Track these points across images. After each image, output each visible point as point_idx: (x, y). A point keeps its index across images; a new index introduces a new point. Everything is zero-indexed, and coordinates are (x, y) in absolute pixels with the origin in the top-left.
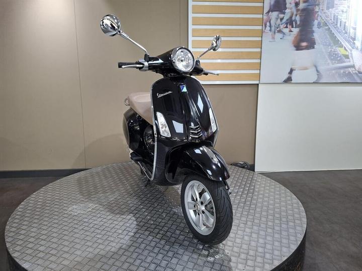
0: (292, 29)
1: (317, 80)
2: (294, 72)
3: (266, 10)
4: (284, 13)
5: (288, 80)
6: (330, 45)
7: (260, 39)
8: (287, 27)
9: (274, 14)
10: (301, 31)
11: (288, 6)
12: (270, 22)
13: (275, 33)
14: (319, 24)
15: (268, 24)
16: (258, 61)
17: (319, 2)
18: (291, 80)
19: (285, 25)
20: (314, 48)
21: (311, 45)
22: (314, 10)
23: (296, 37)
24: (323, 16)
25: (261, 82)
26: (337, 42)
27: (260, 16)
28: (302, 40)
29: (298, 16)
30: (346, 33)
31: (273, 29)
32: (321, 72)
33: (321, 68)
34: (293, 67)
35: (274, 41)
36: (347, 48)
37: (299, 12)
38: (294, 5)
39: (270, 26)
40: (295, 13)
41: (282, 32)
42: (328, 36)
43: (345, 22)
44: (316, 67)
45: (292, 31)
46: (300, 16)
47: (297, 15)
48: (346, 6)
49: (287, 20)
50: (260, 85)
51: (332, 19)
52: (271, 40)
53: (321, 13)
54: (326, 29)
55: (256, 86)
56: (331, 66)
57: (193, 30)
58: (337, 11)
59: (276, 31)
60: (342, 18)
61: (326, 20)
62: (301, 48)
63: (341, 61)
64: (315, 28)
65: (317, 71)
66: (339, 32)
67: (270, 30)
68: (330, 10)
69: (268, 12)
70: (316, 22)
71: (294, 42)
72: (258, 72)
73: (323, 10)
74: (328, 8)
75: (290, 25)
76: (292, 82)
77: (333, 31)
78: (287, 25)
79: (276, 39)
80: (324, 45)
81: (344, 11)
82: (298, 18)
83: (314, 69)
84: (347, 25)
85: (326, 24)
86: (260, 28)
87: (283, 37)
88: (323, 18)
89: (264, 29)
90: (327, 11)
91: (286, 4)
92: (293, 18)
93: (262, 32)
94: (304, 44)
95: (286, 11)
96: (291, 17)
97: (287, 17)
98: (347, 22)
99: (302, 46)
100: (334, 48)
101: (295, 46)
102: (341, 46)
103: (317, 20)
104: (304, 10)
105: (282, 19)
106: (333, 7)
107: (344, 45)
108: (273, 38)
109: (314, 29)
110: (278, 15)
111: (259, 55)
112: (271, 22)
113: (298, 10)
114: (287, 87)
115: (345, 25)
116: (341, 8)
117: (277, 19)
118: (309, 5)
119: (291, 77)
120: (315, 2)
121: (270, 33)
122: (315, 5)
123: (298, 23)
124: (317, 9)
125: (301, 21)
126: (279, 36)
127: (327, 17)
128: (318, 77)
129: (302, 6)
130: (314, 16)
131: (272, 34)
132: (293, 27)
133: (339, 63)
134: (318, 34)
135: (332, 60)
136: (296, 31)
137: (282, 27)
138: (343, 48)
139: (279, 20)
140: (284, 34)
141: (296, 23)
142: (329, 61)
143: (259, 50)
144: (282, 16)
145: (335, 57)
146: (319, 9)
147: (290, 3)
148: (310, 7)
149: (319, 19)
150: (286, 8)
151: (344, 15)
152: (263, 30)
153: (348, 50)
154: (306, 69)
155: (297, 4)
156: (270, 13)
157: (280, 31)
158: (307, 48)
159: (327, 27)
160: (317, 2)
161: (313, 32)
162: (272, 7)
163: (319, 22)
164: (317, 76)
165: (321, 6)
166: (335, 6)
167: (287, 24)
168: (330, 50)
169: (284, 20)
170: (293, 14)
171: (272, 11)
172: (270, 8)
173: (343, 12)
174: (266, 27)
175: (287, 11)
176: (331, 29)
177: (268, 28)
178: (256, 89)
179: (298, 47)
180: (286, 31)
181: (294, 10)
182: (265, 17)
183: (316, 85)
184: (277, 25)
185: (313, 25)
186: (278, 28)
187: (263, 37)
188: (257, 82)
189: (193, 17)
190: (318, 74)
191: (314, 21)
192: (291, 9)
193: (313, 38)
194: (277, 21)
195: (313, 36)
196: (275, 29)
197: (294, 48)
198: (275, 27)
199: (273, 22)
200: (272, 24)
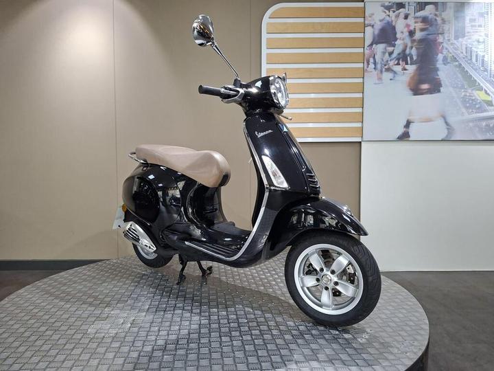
0: (407, 67)
1: (447, 136)
2: (412, 125)
3: (368, 42)
5: (405, 137)
6: (463, 87)
7: (360, 80)
8: (398, 64)
9: (380, 48)
10: (419, 69)
11: (398, 35)
12: (374, 58)
13: (381, 72)
14: (445, 59)
15: (372, 60)
16: (360, 110)
17: (443, 30)
18: (409, 137)
19: (396, 63)
20: (439, 91)
21: (436, 88)
22: (436, 40)
23: (412, 78)
24: (451, 48)
25: (364, 140)
26: (473, 84)
27: (361, 50)
28: (422, 82)
29: (414, 48)
30: (486, 70)
31: (379, 66)
32: (453, 125)
33: (451, 120)
34: (411, 118)
35: (382, 83)
36: (488, 92)
37: (415, 44)
38: (407, 34)
39: (375, 63)
40: (409, 45)
41: (392, 70)
42: (459, 75)
43: (484, 56)
44: (444, 118)
45: (406, 70)
46: (417, 49)
47: (412, 47)
48: (483, 34)
49: (399, 54)
50: (363, 144)
51: (464, 52)
52: (377, 82)
53: (447, 44)
54: (456, 66)
55: (358, 145)
56: (467, 116)
57: (268, 71)
58: (469, 41)
59: (384, 70)
60: (479, 50)
61: (455, 53)
62: (421, 92)
63: (481, 110)
64: (440, 64)
66: (476, 70)
67: (375, 68)
68: (460, 39)
69: (371, 45)
70: (440, 57)
71: (409, 85)
72: (359, 125)
73: (449, 40)
74: (457, 38)
75: (403, 61)
76: (410, 139)
77: (466, 69)
78: (399, 62)
79: (384, 81)
80: (454, 87)
81: (481, 40)
82: (414, 52)
84: (486, 59)
85: (455, 59)
86: (361, 65)
87: (394, 77)
88: (451, 51)
90: (455, 42)
91: (396, 33)
92: (408, 52)
93: (364, 70)
94: (425, 86)
95: (396, 43)
96: (404, 50)
97: (398, 50)
98: (486, 56)
100: (470, 91)
101: (412, 90)
102: (481, 89)
103: (442, 53)
104: (421, 41)
105: (391, 54)
106: (464, 36)
107: (484, 87)
108: (380, 79)
109: (438, 66)
110: (385, 48)
111: (360, 102)
112: (376, 57)
113: (413, 41)
114: (403, 146)
115: (483, 60)
116: (475, 37)
117: (384, 53)
118: (428, 35)
119: (408, 133)
120: (438, 30)
121: (375, 73)
122: (438, 34)
123: (415, 58)
124: (440, 39)
125: (418, 56)
126: (387, 76)
127: (456, 49)
128: (449, 133)
129: (418, 35)
130: (438, 49)
131: (378, 74)
132: (407, 64)
133: (478, 112)
134: (444, 73)
135: (467, 108)
136: (411, 69)
137: (391, 63)
138: (483, 92)
139: (387, 54)
140: (395, 73)
141: (412, 58)
142: (464, 110)
143: (360, 95)
144: (390, 49)
145: (471, 104)
146: (444, 38)
147: (402, 32)
148: (430, 37)
149: (445, 53)
150: (396, 39)
151: (481, 46)
153: (490, 93)
155: (411, 33)
156: (374, 45)
157: (389, 70)
158: (430, 91)
159: (457, 63)
160: (441, 30)
161: (437, 70)
162: (377, 38)
163: (444, 57)
164: (446, 131)
165: (446, 35)
166: (466, 34)
167: (398, 59)
168: (463, 94)
169: (394, 55)
170: (406, 46)
171: (377, 43)
172: (374, 40)
173: (478, 42)
174: (368, 64)
175: (398, 42)
176: (463, 65)
177: (372, 66)
178: (358, 149)
179: (416, 91)
180: (398, 69)
181: (408, 41)
182: (367, 52)
183: (445, 143)
184: (385, 61)
185: (437, 61)
186: (385, 65)
187: (365, 78)
188: (359, 140)
189: (267, 54)
190: (448, 129)
191: (437, 55)
192: (403, 40)
193: (437, 77)
194: (384, 56)
195: (438, 75)
196: (382, 68)
197: (411, 92)
198: (381, 64)
199: (378, 58)
200: (377, 60)
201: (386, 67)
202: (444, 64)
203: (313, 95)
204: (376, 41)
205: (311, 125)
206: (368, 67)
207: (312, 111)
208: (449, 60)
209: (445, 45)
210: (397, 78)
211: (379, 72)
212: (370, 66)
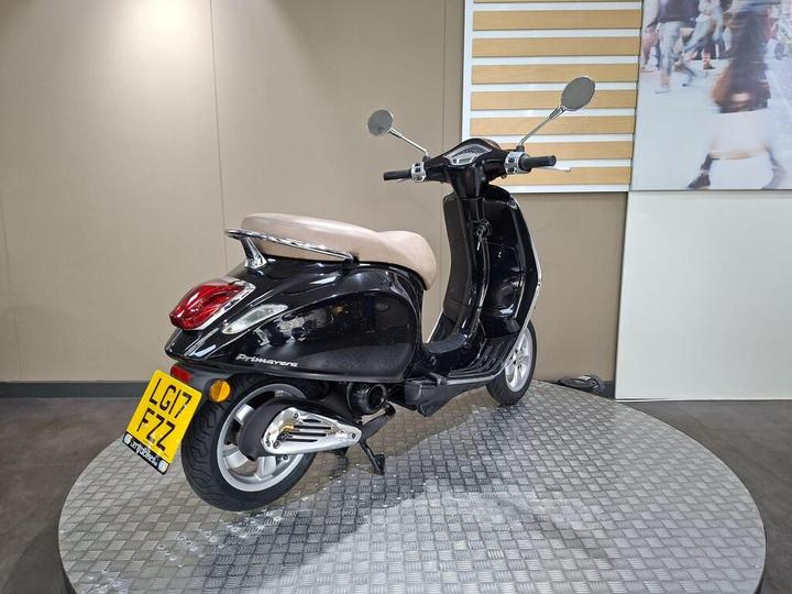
0: (713, 62)
1: (771, 183)
2: (714, 165)
3: (648, 18)
4: (693, 25)
5: (701, 183)
7: (632, 86)
9: (669, 28)
10: (733, 66)
11: (702, 6)
12: (658, 46)
13: (669, 71)
14: (780, 48)
15: (653, 51)
16: (629, 138)
18: (708, 183)
19: (695, 54)
20: (765, 105)
21: (759, 99)
22: (767, 15)
23: (721, 82)
25: (634, 188)
27: (635, 33)
28: (736, 89)
29: (727, 29)
31: (665, 61)
33: (781, 155)
34: (714, 152)
35: (670, 91)
37: (730, 21)
38: (717, 3)
39: (659, 56)
40: (720, 23)
41: (687, 69)
44: (769, 151)
45: (711, 68)
46: (733, 30)
47: (724, 28)
49: (701, 40)
50: (631, 195)
52: (660, 89)
53: (784, 21)
55: (622, 197)
57: (475, 70)
59: (673, 68)
62: (734, 106)
64: (769, 58)
65: (773, 161)
67: (658, 66)
69: (654, 23)
70: (771, 45)
71: (714, 96)
72: (626, 163)
73: (788, 15)
75: (706, 52)
76: (711, 187)
78: (700, 52)
79: (672, 88)
80: (790, 99)
82: (727, 36)
83: (766, 157)
86: (633, 60)
87: (691, 80)
89: (642, 62)
91: (698, 3)
92: (716, 36)
94: (741, 97)
95: (697, 20)
96: (711, 33)
97: (699, 34)
99: (738, 103)
101: (718, 103)
103: (775, 38)
104: (740, 16)
105: (686, 39)
108: (666, 84)
109: (766, 61)
110: (678, 30)
111: (631, 125)
112: (661, 45)
113: (727, 17)
114: (698, 199)
117: (675, 38)
118: (754, 4)
119: (707, 177)
121: (658, 73)
122: (771, 4)
123: (728, 47)
124: (774, 13)
125: (733, 42)
126: (678, 78)
128: (775, 177)
129: (737, 6)
130: (768, 30)
131: (662, 76)
132: (713, 57)
134: (776, 73)
136: (721, 65)
137: (687, 56)
139: (680, 41)
140: (692, 73)
141: (722, 48)
143: (629, 112)
144: (686, 31)
146: (780, 11)
147: (709, 1)
148: (758, 9)
149: (779, 37)
150: (697, 13)
152: (641, 66)
154: (745, 156)
155: (725, 2)
156: (659, 24)
157: (682, 68)
158: (749, 106)
161: (764, 67)
162: (663, 10)
163: (779, 45)
164: (771, 174)
165: (784, 6)
167: (699, 49)
169: (693, 42)
170: (714, 27)
171: (664, 20)
172: (659, 13)
174: (647, 58)
175: (701, 19)
177: (653, 61)
178: (622, 203)
179: (726, 105)
180: (697, 66)
181: (718, 17)
182: (646, 36)
183: (766, 194)
184: (676, 52)
185: (765, 52)
186: (676, 60)
187: (640, 82)
188: (624, 188)
189: (474, 40)
190: (774, 170)
191: (767, 42)
192: (709, 14)
193: (764, 81)
194: (674, 44)
195: (765, 78)
196: (670, 64)
197: (717, 108)
198: (670, 57)
199: (664, 47)
200: (662, 53)
201: (678, 63)
202: (778, 58)
204: (662, 18)
206: (646, 63)
208: (786, 51)
209: (780, 23)
210: (697, 82)
211: (665, 72)
212: (649, 62)
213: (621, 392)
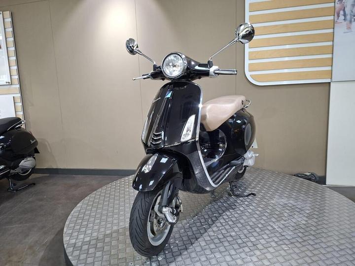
7: (331, 31)
12: (344, 10)
13: (351, 22)
15: (342, 13)
16: (330, 56)
25: (333, 80)
27: (332, 5)
31: (348, 17)
35: (351, 31)
39: (345, 15)
50: (332, 84)
52: (346, 31)
55: (328, 85)
59: (353, 20)
67: (345, 19)
72: (329, 68)
79: (352, 29)
86: (332, 18)
89: (336, 18)
93: (334, 22)
108: (349, 28)
111: (330, 51)
112: (346, 9)
121: (345, 23)
131: (347, 24)
143: (330, 43)
152: (335, 20)
174: (338, 16)
177: (342, 17)
178: (327, 88)
182: (338, 6)
187: (335, 28)
188: (328, 81)
189: (250, 16)
196: (351, 18)
198: (351, 15)
199: (348, 10)
200: (347, 12)
203: (287, 46)
205: (286, 71)
206: (338, 19)
207: (287, 59)
211: (349, 22)
212: (340, 18)
213: (329, 181)
